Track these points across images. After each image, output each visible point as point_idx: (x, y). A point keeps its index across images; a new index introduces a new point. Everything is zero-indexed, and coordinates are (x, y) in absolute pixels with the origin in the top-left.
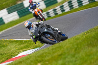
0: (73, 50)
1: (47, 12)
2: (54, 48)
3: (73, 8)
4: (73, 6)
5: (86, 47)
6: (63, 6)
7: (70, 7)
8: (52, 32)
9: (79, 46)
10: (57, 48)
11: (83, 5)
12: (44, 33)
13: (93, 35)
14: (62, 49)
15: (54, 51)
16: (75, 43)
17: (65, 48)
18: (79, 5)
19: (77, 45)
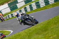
0: (27, 37)
1: (11, 14)
2: (16, 35)
3: (27, 11)
4: (27, 10)
5: (35, 35)
6: (21, 10)
7: (25, 11)
8: (30, 18)
9: (31, 34)
10: (18, 35)
11: (33, 9)
12: (27, 19)
13: (39, 28)
14: (21, 36)
15: (16, 37)
16: (28, 33)
17: (22, 35)
18: (30, 10)
19: (30, 33)
